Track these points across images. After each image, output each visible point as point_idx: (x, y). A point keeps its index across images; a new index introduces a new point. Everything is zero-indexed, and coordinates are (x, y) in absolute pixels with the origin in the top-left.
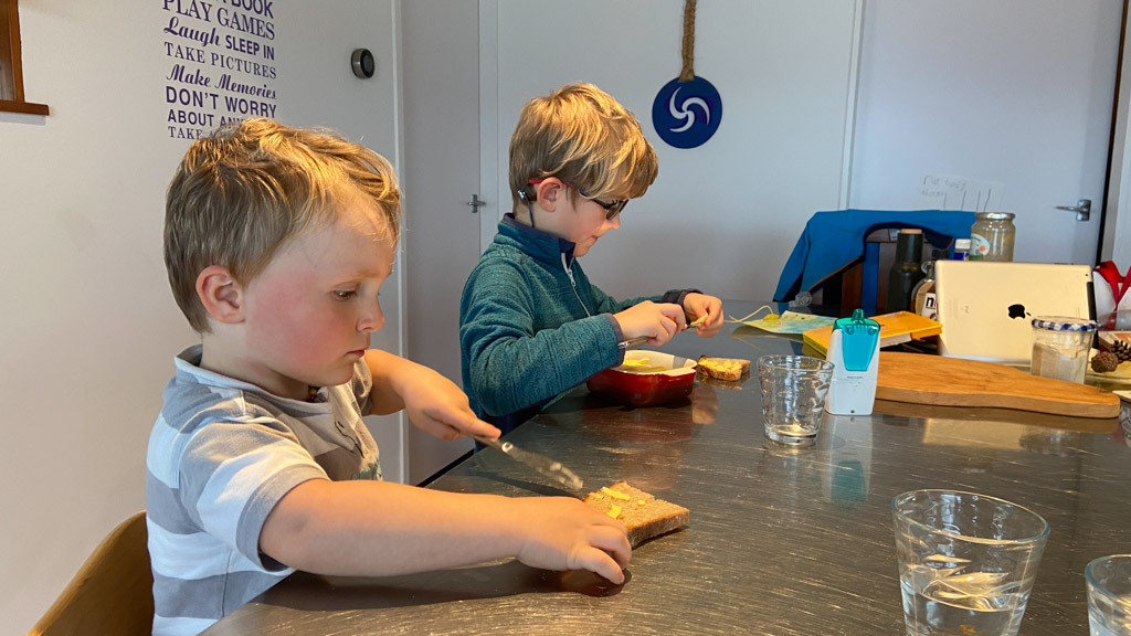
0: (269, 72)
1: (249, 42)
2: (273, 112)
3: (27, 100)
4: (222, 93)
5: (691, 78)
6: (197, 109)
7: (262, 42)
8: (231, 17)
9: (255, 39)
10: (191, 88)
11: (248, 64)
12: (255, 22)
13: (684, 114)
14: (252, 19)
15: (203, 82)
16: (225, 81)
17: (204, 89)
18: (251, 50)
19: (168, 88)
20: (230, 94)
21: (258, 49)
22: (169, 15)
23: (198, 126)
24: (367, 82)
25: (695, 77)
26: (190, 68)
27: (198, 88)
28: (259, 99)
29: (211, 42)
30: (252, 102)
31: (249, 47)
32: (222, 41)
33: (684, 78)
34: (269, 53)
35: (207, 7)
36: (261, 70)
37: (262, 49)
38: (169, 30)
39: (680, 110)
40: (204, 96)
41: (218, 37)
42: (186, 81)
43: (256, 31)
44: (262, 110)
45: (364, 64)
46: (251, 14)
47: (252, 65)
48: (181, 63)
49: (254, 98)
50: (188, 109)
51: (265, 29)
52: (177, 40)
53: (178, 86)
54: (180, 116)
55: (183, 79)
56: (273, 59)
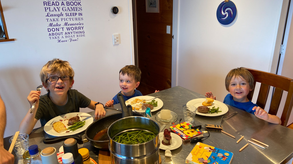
0: (81, 19)
1: (73, 13)
2: (83, 28)
3: (9, 38)
4: (65, 27)
6: (58, 32)
7: (77, 12)
8: (67, 9)
9: (75, 12)
10: (55, 27)
11: (73, 19)
12: (75, 8)
13: (225, 14)
14: (74, 8)
15: (59, 25)
16: (66, 24)
17: (59, 27)
18: (75, 15)
19: (48, 29)
20: (68, 27)
21: (77, 14)
22: (46, 13)
23: (58, 35)
24: (118, 15)
25: (229, 1)
26: (54, 23)
27: (57, 27)
28: (78, 26)
29: (61, 16)
30: (75, 27)
31: (73, 14)
32: (64, 15)
34: (81, 14)
35: (59, 8)
36: (78, 19)
37: (78, 14)
38: (47, 16)
39: (224, 12)
40: (59, 29)
41: (63, 14)
42: (54, 26)
43: (75, 10)
44: (79, 28)
45: (115, 10)
46: (74, 6)
47: (75, 19)
48: (51, 22)
49: (76, 26)
50: (54, 32)
51: (79, 9)
52: (49, 18)
53: (51, 28)
54: (52, 34)
55: (53, 26)
56: (82, 15)
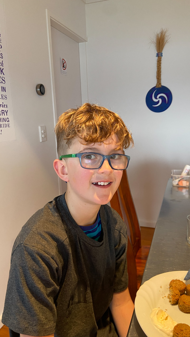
0: (4, 97)
2: (7, 113)
5: (160, 86)
13: (158, 100)
24: (42, 97)
25: (162, 86)
33: (158, 86)
34: (4, 89)
36: (1, 97)
39: (156, 98)
44: (2, 113)
45: (41, 90)
51: (1, 80)
56: (5, 91)
